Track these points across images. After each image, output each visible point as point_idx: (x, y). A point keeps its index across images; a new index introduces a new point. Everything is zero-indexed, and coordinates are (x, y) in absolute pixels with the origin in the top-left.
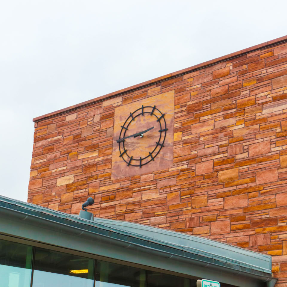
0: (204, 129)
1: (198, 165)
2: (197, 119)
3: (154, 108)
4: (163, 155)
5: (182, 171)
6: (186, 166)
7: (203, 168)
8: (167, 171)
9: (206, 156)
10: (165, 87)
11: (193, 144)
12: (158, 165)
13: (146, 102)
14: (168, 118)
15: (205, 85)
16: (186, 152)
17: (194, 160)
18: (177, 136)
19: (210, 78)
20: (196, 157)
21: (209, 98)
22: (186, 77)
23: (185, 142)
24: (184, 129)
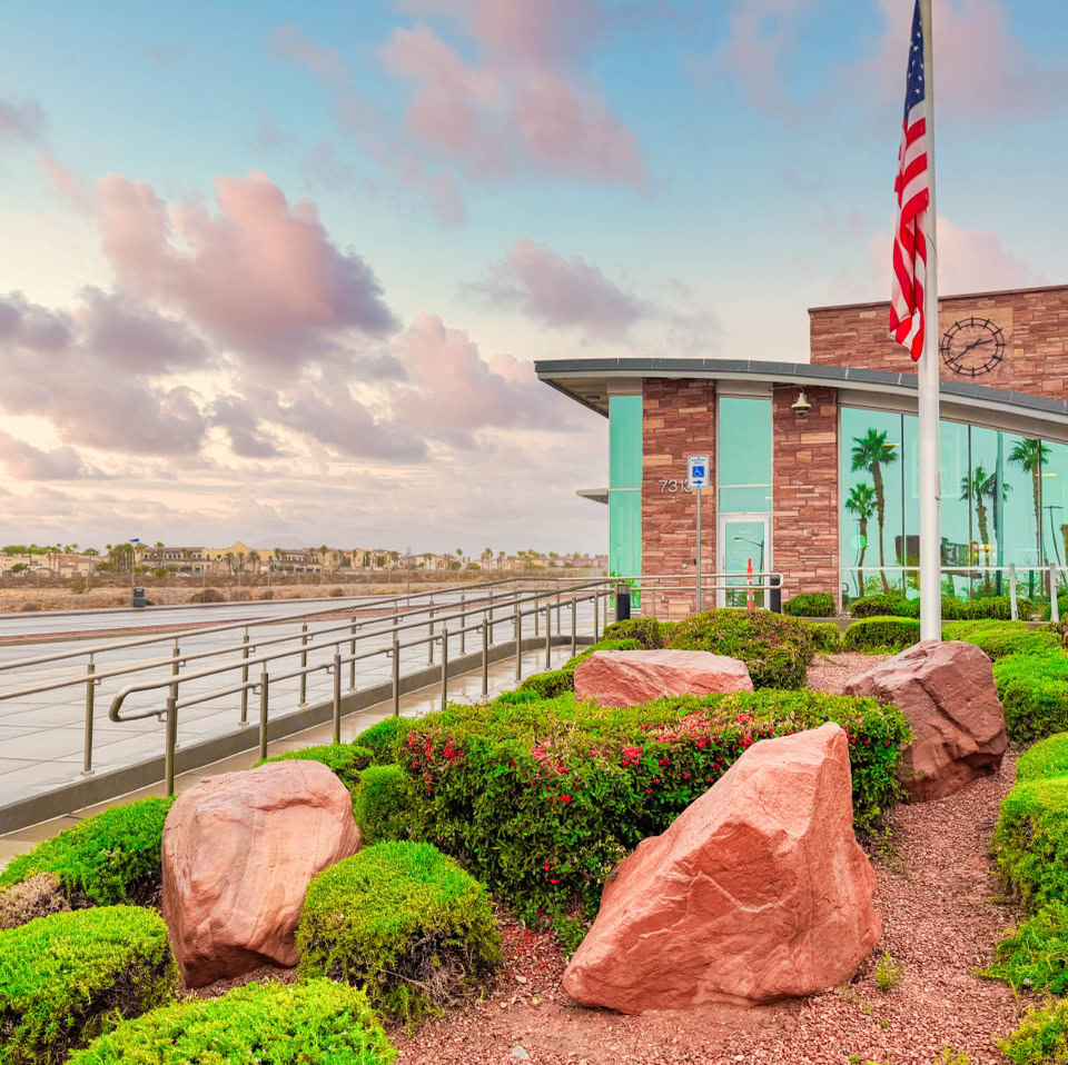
0: (1050, 350)
1: (1045, 382)
2: (1043, 339)
3: (988, 321)
4: (1002, 368)
5: (1025, 385)
6: (1030, 382)
7: (1049, 385)
8: (1007, 384)
9: (1053, 374)
10: (1001, 302)
11: (1039, 362)
12: (995, 377)
13: (975, 314)
14: (1006, 333)
15: (1050, 308)
16: (1030, 369)
17: (1041, 376)
18: (1018, 352)
19: (1058, 302)
20: (1043, 374)
21: (1056, 321)
22: (1026, 296)
23: (1028, 359)
24: (1026, 347)
